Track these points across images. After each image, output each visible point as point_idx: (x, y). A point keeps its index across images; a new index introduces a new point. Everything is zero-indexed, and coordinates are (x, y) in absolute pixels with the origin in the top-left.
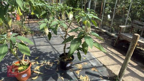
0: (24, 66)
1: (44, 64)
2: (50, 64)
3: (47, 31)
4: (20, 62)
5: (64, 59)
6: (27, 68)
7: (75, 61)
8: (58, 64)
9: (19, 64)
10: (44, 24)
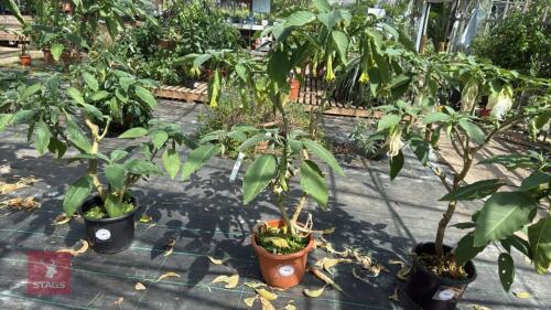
0: (292, 239)
1: (349, 256)
2: (372, 265)
3: (396, 144)
4: (281, 225)
5: (430, 263)
6: (297, 250)
7: (477, 290)
8: (399, 275)
9: (276, 229)
10: (394, 116)
